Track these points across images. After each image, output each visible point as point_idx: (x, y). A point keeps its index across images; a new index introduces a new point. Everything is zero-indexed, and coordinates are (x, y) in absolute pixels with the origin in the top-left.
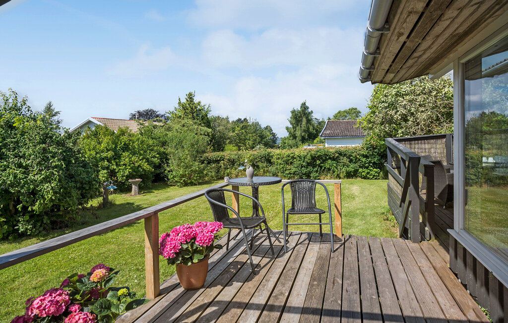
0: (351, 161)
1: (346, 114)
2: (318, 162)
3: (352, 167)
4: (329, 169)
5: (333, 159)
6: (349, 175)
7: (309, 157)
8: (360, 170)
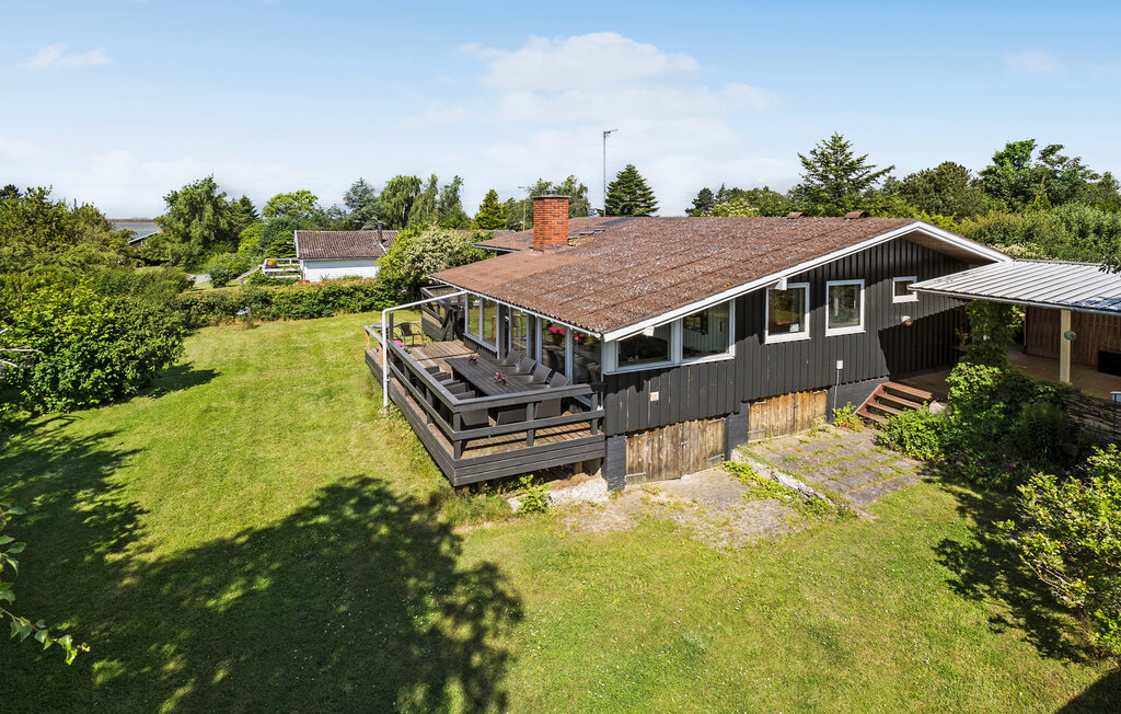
0: (366, 295)
1: (291, 200)
2: (331, 299)
3: (367, 302)
4: (343, 305)
5: (347, 294)
6: (364, 309)
7: (321, 294)
8: (377, 303)
